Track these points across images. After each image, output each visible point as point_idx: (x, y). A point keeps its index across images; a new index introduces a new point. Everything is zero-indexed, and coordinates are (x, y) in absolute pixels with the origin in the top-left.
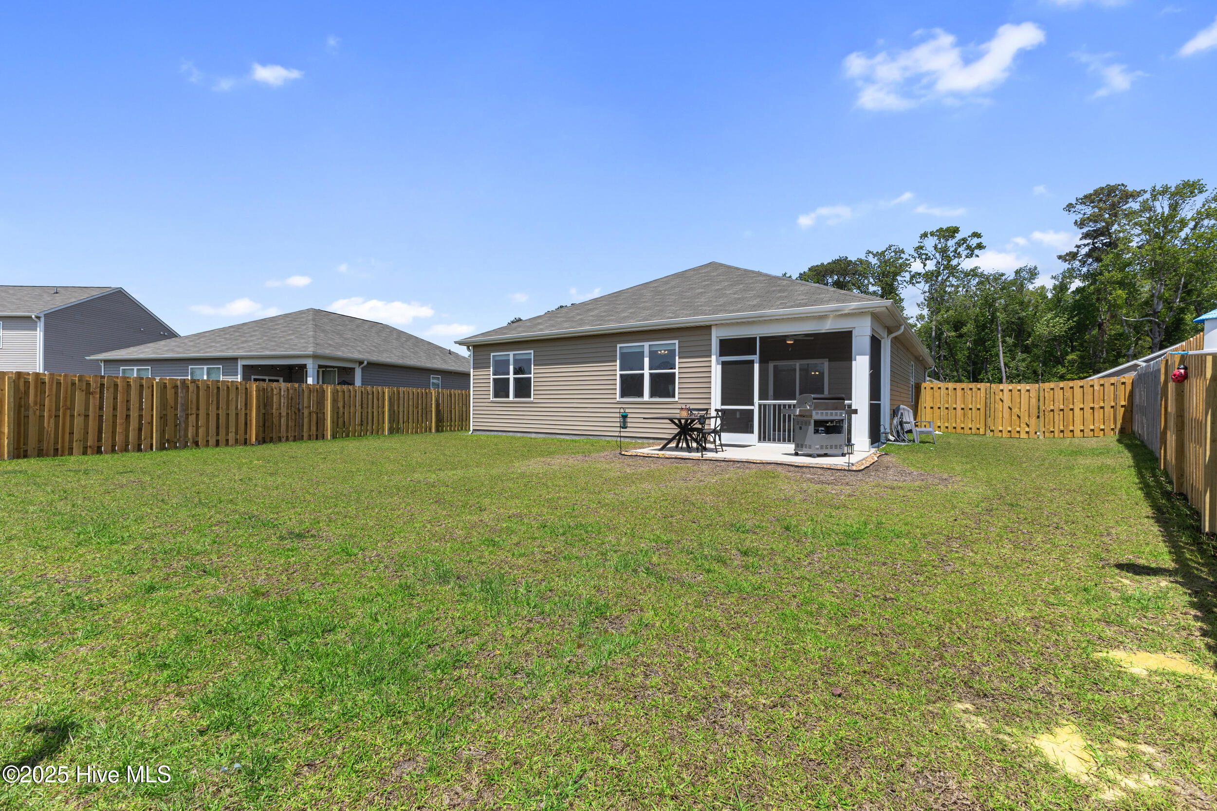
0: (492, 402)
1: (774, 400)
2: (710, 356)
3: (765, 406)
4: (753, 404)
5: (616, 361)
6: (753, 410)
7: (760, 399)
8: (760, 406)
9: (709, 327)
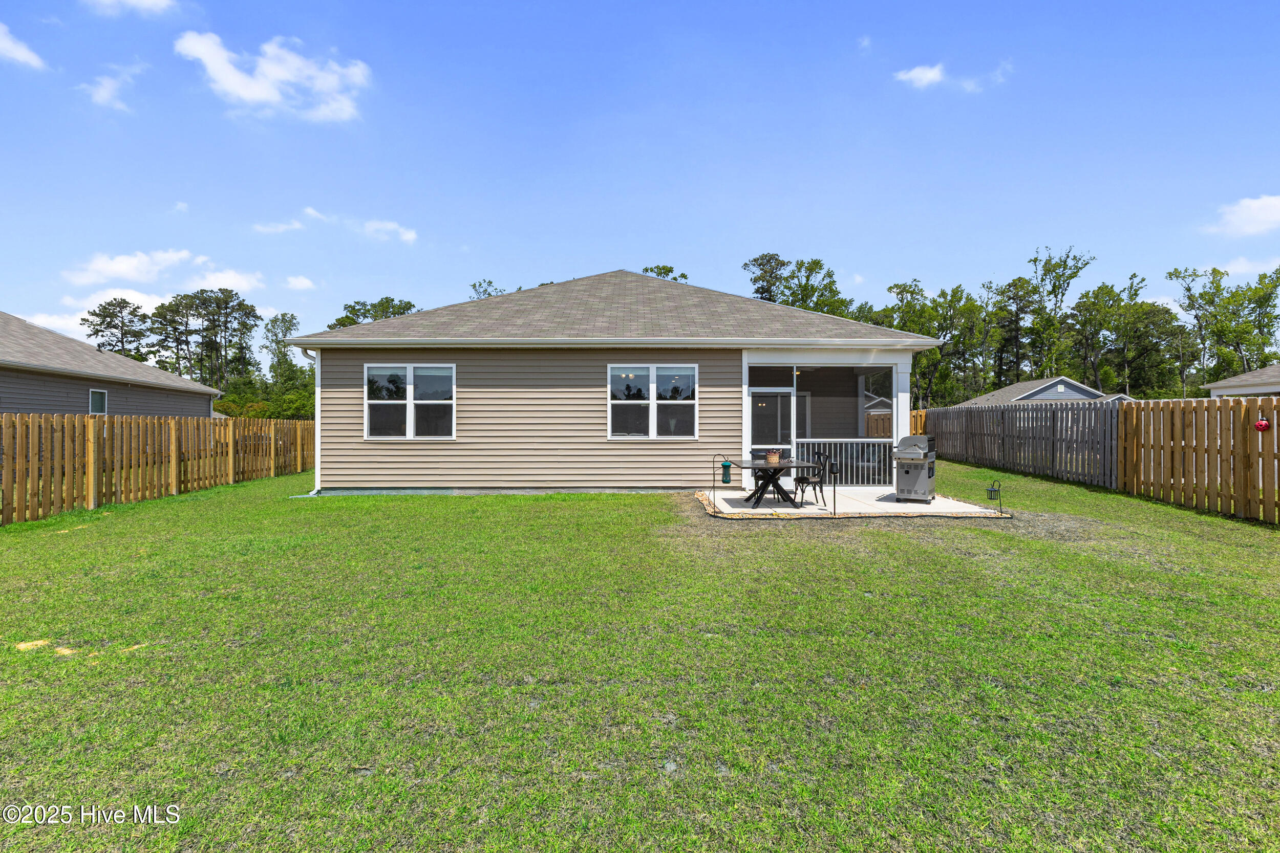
0: (366, 442)
1: (812, 438)
2: (741, 386)
3: (803, 445)
4: (789, 443)
5: (606, 386)
6: (790, 450)
7: (798, 437)
8: (797, 444)
9: (738, 351)
